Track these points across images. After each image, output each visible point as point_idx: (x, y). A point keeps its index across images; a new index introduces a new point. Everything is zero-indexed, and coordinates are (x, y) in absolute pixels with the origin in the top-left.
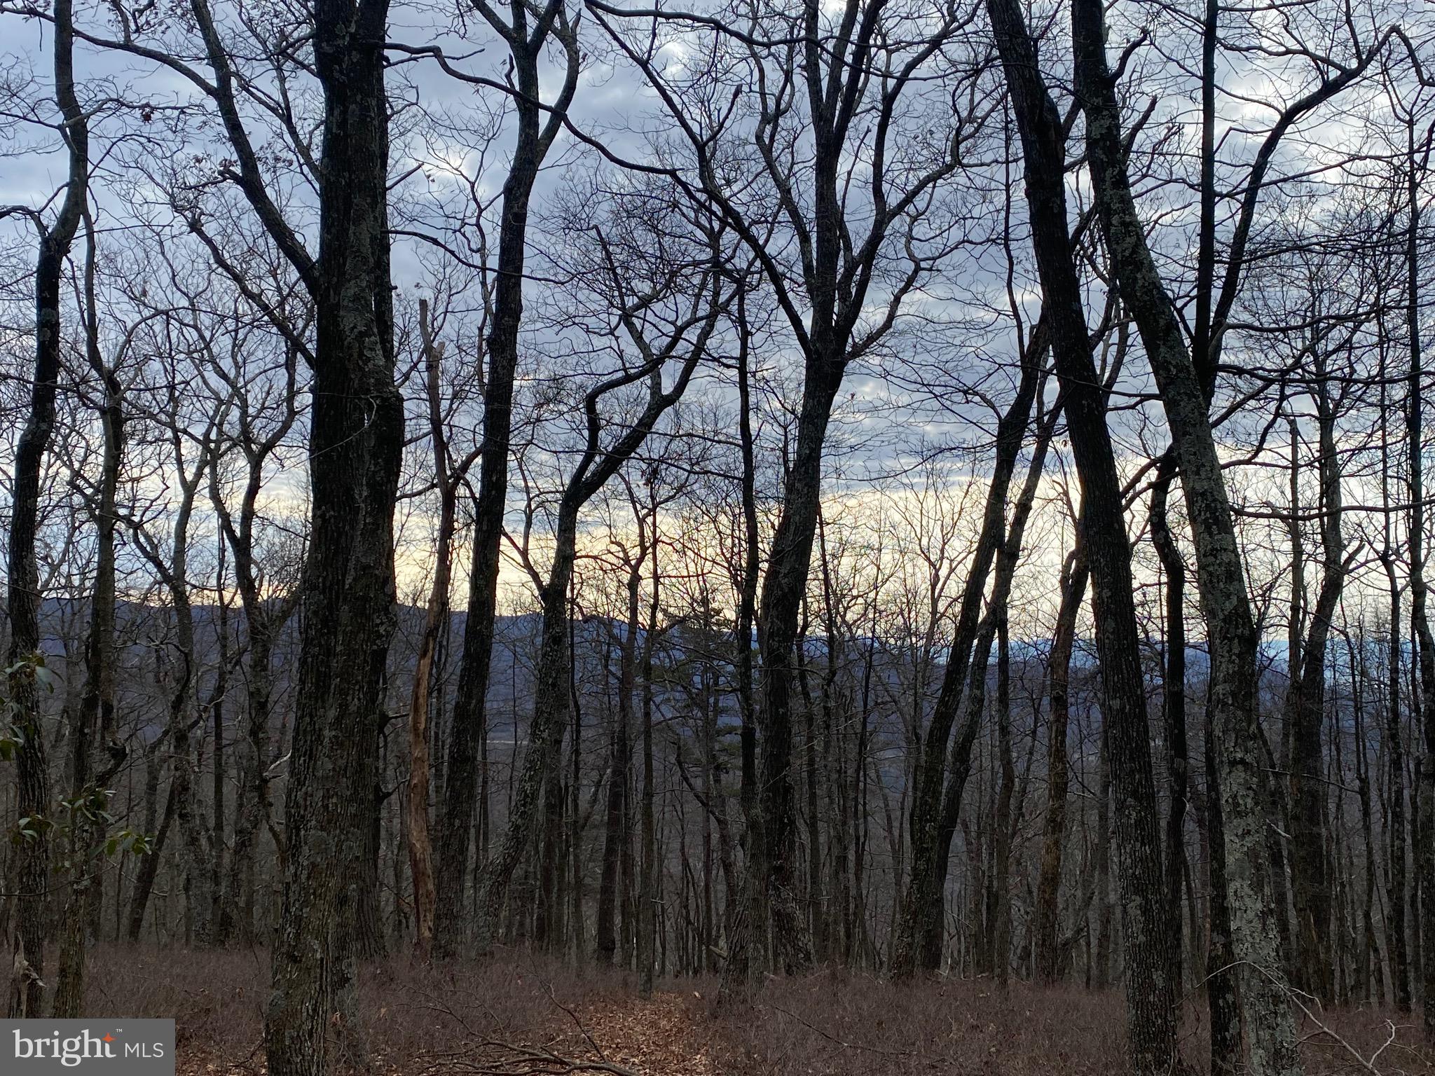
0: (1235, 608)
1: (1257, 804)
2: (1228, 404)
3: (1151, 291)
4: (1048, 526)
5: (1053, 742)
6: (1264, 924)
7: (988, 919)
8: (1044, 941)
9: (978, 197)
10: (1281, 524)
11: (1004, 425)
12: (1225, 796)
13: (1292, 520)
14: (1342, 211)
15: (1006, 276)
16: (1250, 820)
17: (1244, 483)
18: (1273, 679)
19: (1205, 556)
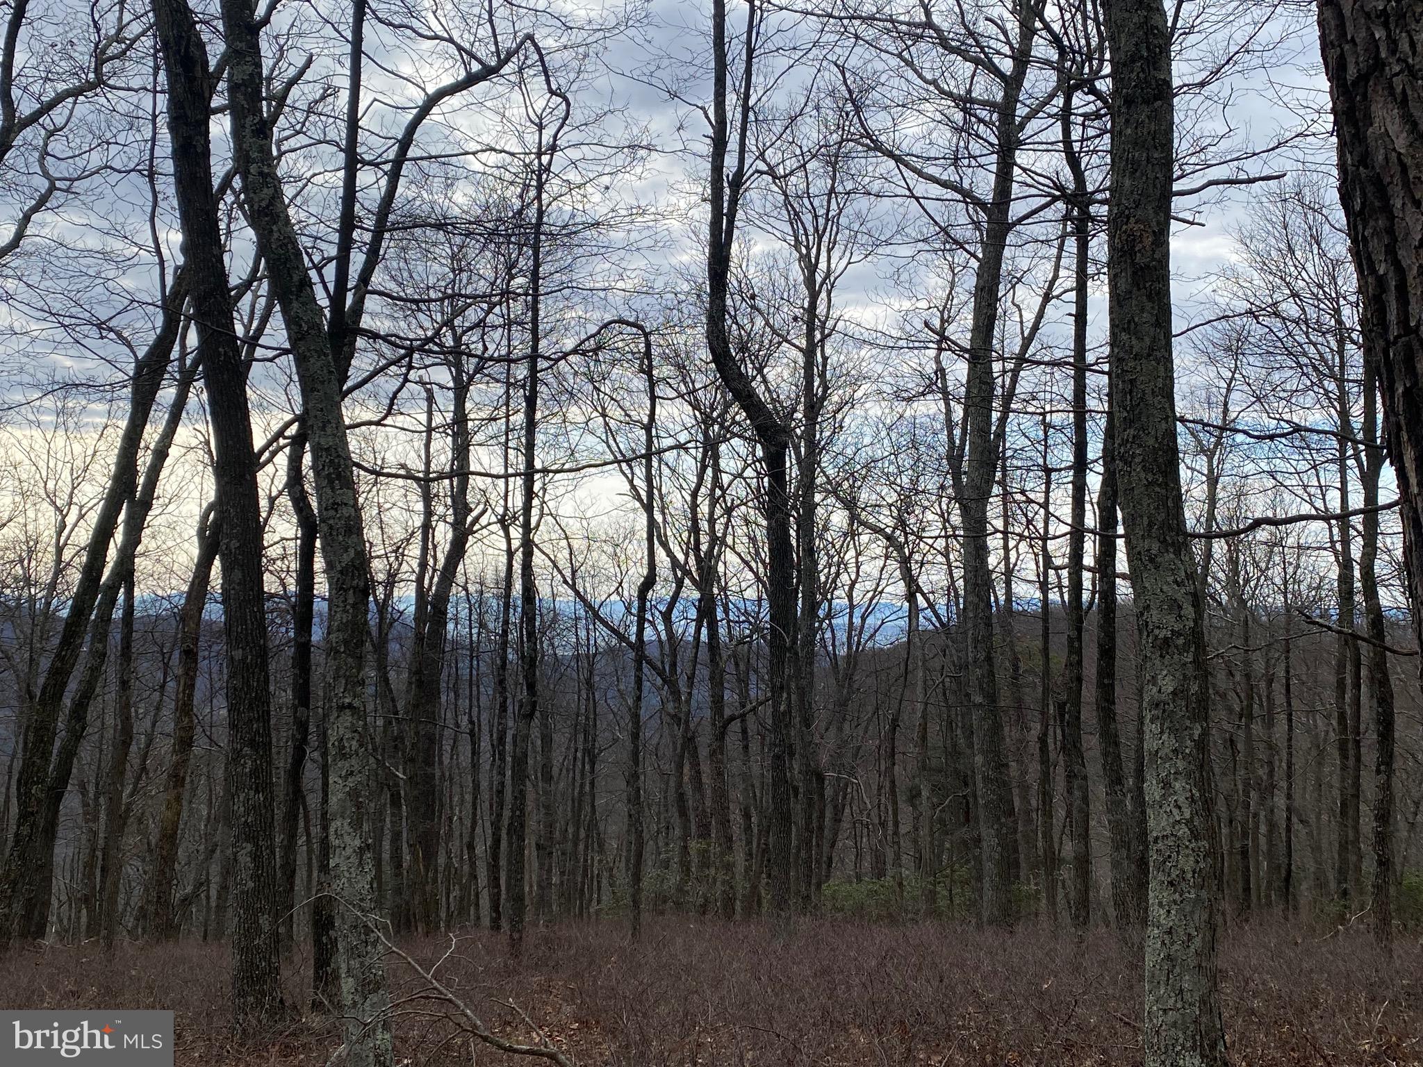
0: (352, 561)
1: (361, 746)
2: (371, 369)
3: (286, 245)
4: (188, 475)
5: (181, 696)
6: (361, 859)
7: (102, 881)
8: (159, 897)
9: (124, 122)
10: (415, 485)
11: (140, 365)
12: (332, 739)
13: (425, 482)
14: (483, 199)
15: (149, 210)
16: (353, 762)
17: (385, 445)
18: (402, 630)
19: (326, 509)
